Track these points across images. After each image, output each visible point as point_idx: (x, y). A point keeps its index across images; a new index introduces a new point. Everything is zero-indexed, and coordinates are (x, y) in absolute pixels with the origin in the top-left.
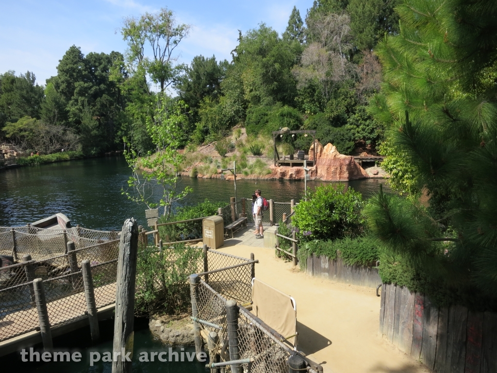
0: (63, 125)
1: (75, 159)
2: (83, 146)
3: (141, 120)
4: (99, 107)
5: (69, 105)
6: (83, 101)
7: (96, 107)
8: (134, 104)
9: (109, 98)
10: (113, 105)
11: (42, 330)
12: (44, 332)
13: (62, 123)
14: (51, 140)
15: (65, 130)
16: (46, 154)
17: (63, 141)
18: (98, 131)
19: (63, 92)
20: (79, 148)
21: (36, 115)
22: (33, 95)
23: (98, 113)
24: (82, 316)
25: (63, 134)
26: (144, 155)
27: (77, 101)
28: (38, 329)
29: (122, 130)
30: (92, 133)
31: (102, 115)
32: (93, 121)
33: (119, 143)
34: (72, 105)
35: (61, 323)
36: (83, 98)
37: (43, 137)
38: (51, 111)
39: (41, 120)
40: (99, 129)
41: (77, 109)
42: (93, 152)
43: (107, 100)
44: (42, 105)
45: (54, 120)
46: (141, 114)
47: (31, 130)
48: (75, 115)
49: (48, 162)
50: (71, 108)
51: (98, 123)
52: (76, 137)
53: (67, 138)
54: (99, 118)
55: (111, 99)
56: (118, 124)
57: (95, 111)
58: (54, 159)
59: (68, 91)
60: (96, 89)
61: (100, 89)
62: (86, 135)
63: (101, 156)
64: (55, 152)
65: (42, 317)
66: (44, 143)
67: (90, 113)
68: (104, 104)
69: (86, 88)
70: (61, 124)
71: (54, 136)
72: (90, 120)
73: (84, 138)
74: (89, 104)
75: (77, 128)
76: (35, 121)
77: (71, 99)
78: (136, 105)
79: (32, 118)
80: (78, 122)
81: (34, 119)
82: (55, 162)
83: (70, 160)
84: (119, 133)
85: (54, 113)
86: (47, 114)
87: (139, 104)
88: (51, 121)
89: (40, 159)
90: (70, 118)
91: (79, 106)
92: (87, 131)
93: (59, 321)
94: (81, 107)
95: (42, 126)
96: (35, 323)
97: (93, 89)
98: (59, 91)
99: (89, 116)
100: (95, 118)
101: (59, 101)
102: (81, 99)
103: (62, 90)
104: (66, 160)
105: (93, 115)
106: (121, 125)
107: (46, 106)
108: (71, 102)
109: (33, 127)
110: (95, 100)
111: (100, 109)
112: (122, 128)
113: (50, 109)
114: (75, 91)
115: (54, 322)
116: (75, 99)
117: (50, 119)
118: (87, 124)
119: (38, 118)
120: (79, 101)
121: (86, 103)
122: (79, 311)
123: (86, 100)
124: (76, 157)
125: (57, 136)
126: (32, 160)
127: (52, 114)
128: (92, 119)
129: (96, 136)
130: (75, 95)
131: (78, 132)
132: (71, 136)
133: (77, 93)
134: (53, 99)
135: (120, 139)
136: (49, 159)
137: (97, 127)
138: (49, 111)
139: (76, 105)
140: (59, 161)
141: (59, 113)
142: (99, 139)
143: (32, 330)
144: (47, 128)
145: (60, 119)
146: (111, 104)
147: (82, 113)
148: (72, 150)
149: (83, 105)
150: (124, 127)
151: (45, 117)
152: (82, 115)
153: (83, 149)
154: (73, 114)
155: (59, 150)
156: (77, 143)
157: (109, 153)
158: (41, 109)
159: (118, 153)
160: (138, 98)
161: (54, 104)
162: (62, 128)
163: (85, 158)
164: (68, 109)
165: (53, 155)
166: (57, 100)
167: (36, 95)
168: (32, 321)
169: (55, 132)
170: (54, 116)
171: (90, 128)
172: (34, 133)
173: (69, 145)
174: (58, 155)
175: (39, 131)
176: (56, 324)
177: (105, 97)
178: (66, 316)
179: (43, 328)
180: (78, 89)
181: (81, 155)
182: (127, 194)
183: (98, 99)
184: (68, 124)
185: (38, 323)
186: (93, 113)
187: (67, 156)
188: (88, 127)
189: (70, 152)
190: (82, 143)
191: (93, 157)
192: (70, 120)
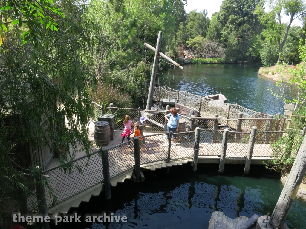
0: (217, 42)
1: (220, 63)
2: (226, 56)
3: (270, 42)
4: (241, 32)
5: (223, 30)
6: (232, 27)
7: (239, 32)
8: (267, 30)
9: (248, 26)
10: (250, 31)
11: (222, 158)
12: (222, 159)
13: (218, 41)
14: (209, 50)
15: (218, 45)
16: (205, 58)
17: (216, 52)
18: (237, 47)
19: (221, 22)
20: (224, 57)
21: (204, 35)
22: (204, 23)
23: (239, 36)
24: (243, 158)
25: (217, 47)
26: (266, 66)
27: (228, 27)
28: (219, 156)
29: (252, 48)
30: (233, 48)
31: (242, 37)
32: (235, 41)
33: (248, 56)
34: (225, 30)
35: (231, 157)
36: (232, 26)
37: (205, 48)
38: (213, 33)
39: (206, 38)
40: (238, 46)
41: (227, 32)
42: (231, 60)
43: (247, 27)
44: (208, 29)
45: (213, 38)
46: (271, 38)
47: (200, 44)
48: (225, 36)
49: (205, 63)
50: (224, 32)
51: (238, 42)
52: (223, 50)
53: (218, 50)
54: (239, 39)
55: (250, 27)
56: (250, 44)
57: (237, 34)
58: (209, 61)
59: (224, 21)
60: (241, 20)
61: (244, 19)
62: (229, 49)
63: (235, 63)
64: (210, 57)
65: (223, 151)
66: (205, 52)
67: (234, 35)
68: (244, 29)
69: (235, 19)
70: (216, 41)
71: (211, 48)
72: (233, 40)
73: (228, 51)
74: (235, 30)
75: (225, 44)
76: (203, 39)
77: (224, 26)
78: (269, 31)
79: (202, 36)
80: (226, 41)
81: (203, 37)
82: (209, 63)
83: (218, 63)
84: (250, 49)
85: (214, 34)
86: (210, 35)
87: (271, 31)
88: (211, 39)
89: (202, 61)
90: (222, 38)
91: (229, 31)
92: (231, 46)
93: (230, 156)
94: (230, 32)
95: (206, 42)
96: (219, 152)
97: (239, 20)
98: (219, 21)
99: (234, 37)
100: (237, 38)
101: (218, 27)
102: (231, 26)
103: (221, 20)
104: (215, 63)
105: (236, 37)
106: (252, 44)
107: (210, 30)
108: (224, 28)
109: (201, 42)
110: (239, 27)
111: (241, 33)
112: (253, 46)
113: (212, 32)
114: (228, 21)
115: (228, 156)
116: (227, 26)
117: (211, 37)
118: (231, 42)
119: (205, 37)
120: (229, 27)
121: (233, 29)
122: (241, 154)
123: (234, 27)
124: (221, 62)
125: (213, 48)
126: (198, 61)
127: (213, 35)
128: (235, 40)
129: (235, 50)
130: (228, 24)
131: (225, 47)
132: (220, 49)
133: (229, 22)
134: (215, 26)
135: (249, 53)
136: (206, 61)
137: (237, 45)
138: (211, 33)
139: (227, 30)
140: (211, 63)
141: (217, 35)
142: (236, 52)
143: (216, 155)
144: (209, 43)
145: (216, 38)
146: (249, 30)
147: (229, 35)
148: (219, 57)
149: (231, 30)
150: (254, 46)
151: (209, 36)
152: (229, 36)
153: (226, 58)
154: (224, 35)
155: (213, 57)
156: (223, 54)
157: (241, 62)
158: (207, 32)
159: (246, 63)
160: (271, 27)
161: (215, 29)
162: (217, 44)
163: (226, 63)
164: (222, 32)
165: (209, 59)
166: (217, 27)
167: (206, 23)
168: (217, 151)
169: (212, 45)
170: (214, 36)
171: (233, 45)
172: (201, 45)
173: (218, 54)
174: (211, 59)
175: (204, 45)
176: (228, 157)
177: (246, 25)
178: (234, 155)
179: (222, 157)
180: (230, 20)
181: (224, 61)
182: (271, 90)
183: (241, 27)
184: (220, 42)
185: (220, 153)
186: (236, 35)
187: (216, 61)
188: (231, 45)
189: (218, 59)
190: (226, 54)
191: (231, 63)
192: (222, 39)
